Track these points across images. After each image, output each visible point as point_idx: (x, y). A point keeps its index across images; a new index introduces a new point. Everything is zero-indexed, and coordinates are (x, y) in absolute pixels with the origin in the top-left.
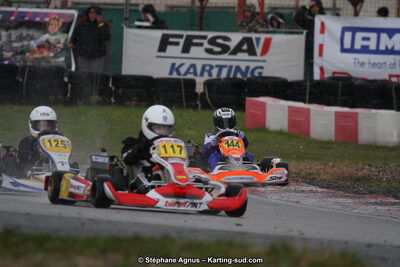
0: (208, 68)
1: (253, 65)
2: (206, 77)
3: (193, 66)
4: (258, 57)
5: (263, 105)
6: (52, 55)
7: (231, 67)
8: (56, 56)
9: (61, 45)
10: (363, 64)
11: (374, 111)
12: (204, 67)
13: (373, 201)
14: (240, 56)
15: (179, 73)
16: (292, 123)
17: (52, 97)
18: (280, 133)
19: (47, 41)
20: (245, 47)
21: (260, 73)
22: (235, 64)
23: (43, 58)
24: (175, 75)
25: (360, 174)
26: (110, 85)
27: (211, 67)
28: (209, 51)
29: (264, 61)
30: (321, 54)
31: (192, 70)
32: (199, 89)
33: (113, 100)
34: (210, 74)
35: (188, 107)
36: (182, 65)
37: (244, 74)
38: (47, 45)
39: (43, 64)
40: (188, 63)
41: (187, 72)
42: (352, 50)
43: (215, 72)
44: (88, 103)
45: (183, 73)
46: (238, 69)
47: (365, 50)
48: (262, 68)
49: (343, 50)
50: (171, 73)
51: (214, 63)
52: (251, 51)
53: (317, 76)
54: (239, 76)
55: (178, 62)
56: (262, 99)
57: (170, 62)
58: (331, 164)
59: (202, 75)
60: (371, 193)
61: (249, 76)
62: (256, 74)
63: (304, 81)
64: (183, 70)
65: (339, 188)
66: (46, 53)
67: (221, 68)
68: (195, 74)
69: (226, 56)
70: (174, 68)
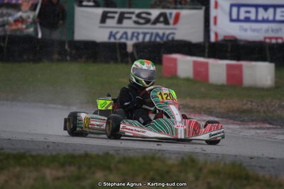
0: (135, 34)
1: (167, 32)
2: (135, 41)
3: (126, 33)
4: (171, 26)
5: (175, 60)
6: (24, 26)
7: (152, 34)
8: (27, 28)
9: (30, 20)
10: (246, 30)
11: (254, 63)
12: (133, 33)
13: (254, 126)
14: (159, 25)
15: (115, 38)
16: (196, 72)
17: (25, 57)
18: (187, 80)
19: (21, 17)
20: (162, 19)
21: (173, 38)
22: (154, 31)
23: (18, 29)
24: (112, 40)
25: (245, 107)
26: (67, 47)
27: (138, 34)
28: (136, 22)
29: (175, 29)
30: (215, 23)
31: (124, 36)
32: (130, 49)
33: (68, 58)
34: (137, 39)
35: (122, 62)
36: (117, 33)
37: (161, 38)
38: (21, 20)
39: (18, 33)
40: (122, 31)
41: (121, 37)
42: (238, 20)
43: (141, 37)
44: (52, 60)
45: (118, 39)
46: (157, 35)
47: (247, 20)
48: (174, 34)
49: (232, 20)
50: (110, 38)
51: (140, 31)
52: (166, 22)
53: (213, 39)
54: (158, 40)
55: (114, 31)
56: (174, 56)
57: (109, 30)
58: (224, 101)
59: (132, 39)
60: (252, 121)
61: (165, 39)
62: (170, 38)
63: (204, 43)
64: (118, 36)
65: (230, 118)
66: (20, 26)
67: (145, 34)
69: (148, 26)
70: (111, 35)
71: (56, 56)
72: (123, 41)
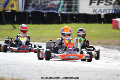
0: (105, 10)
2: (105, 13)
3: (101, 10)
12: (104, 10)
15: (96, 12)
17: (55, 21)
20: (117, 3)
24: (95, 13)
27: (106, 10)
31: (100, 11)
32: (102, 17)
36: (97, 9)
37: (117, 11)
40: (99, 9)
41: (99, 12)
50: (93, 12)
51: (107, 8)
59: (103, 12)
61: (119, 12)
64: (97, 11)
67: (109, 10)
68: (101, 12)
69: (111, 6)
70: (94, 10)
71: (69, 21)
72: (100, 13)
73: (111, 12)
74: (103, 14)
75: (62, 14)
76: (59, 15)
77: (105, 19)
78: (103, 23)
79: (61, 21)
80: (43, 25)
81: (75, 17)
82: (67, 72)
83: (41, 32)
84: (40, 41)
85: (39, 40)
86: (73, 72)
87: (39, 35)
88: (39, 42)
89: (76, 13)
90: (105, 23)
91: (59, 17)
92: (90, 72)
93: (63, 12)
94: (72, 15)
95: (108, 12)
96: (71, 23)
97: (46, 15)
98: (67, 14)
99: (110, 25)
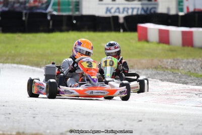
0: (126, 9)
1: (150, 7)
2: (125, 14)
3: (118, 8)
4: (153, 2)
5: (146, 29)
7: (138, 9)
12: (124, 8)
15: (110, 12)
17: (41, 28)
21: (154, 11)
22: (140, 6)
24: (108, 15)
27: (128, 9)
29: (156, 4)
31: (117, 11)
32: (121, 21)
34: (127, 12)
36: (112, 8)
37: (146, 12)
40: (115, 7)
43: (130, 11)
44: (61, 31)
46: (142, 9)
48: (155, 8)
50: (106, 13)
51: (129, 6)
53: (185, 11)
54: (143, 13)
55: (110, 7)
59: (123, 12)
61: (148, 12)
62: (152, 11)
64: (113, 11)
67: (133, 9)
68: (119, 12)
69: (135, 2)
70: (107, 10)
71: (64, 28)
72: (116, 14)
73: (135, 13)
74: (122, 16)
75: (53, 16)
76: (49, 18)
77: (125, 25)
78: (122, 31)
79: (51, 27)
80: (20, 35)
81: (74, 22)
82: (54, 116)
83: (17, 47)
84: (15, 61)
85: (14, 59)
86: (64, 115)
87: (13, 52)
88: (14, 63)
89: (77, 13)
90: (125, 30)
91: (49, 21)
92: (93, 115)
93: (55, 13)
94: (70, 18)
95: (130, 13)
96: (67, 30)
97: (25, 17)
98: (62, 16)
99: (134, 35)
